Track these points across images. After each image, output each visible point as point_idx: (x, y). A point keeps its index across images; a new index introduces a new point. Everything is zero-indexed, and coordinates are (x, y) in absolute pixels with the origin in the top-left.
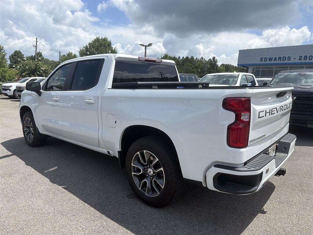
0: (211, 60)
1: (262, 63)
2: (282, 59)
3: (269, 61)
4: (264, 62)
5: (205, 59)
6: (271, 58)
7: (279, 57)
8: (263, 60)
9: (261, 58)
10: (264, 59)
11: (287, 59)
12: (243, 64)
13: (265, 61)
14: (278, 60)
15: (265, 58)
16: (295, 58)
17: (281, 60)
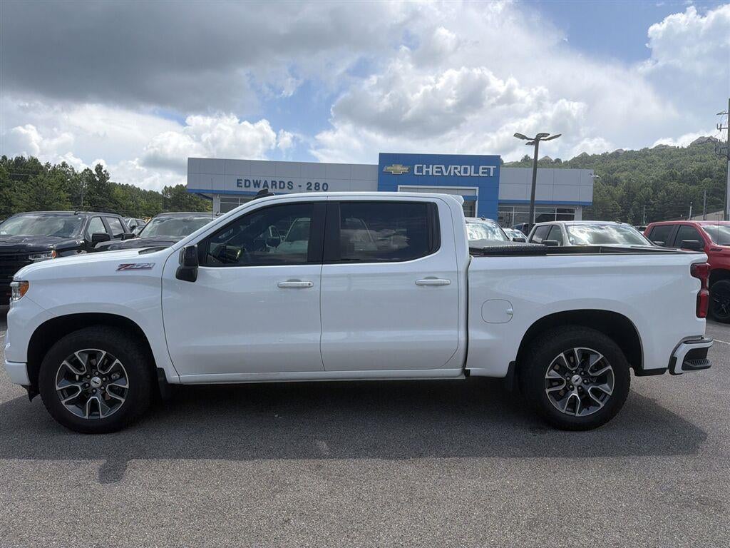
0: (91, 171)
1: (239, 189)
2: (278, 185)
3: (255, 187)
4: (244, 189)
5: (73, 169)
6: (257, 181)
7: (272, 182)
8: (243, 184)
9: (238, 180)
10: (243, 182)
11: (286, 185)
12: (199, 190)
13: (245, 186)
14: (272, 188)
15: (246, 181)
16: (300, 186)
17: (276, 188)
